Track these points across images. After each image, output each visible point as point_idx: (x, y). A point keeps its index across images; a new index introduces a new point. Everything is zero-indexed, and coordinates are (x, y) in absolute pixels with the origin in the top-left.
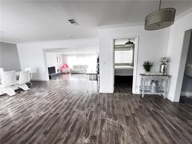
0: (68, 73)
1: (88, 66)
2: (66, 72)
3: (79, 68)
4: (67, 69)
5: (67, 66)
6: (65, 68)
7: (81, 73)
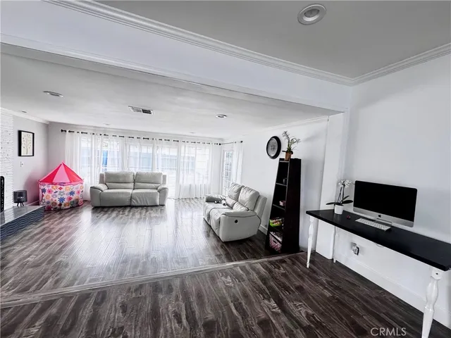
0: (75, 206)
1: (165, 177)
2: (66, 201)
3: (131, 185)
4: (75, 188)
5: (73, 177)
6: (63, 184)
7: (143, 204)
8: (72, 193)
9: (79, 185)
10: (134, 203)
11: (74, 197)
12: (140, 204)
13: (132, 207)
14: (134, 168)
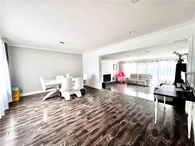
0: (124, 83)
2: (121, 81)
3: (138, 78)
5: (123, 75)
6: (121, 76)
7: (140, 84)
8: (123, 79)
9: (124, 77)
10: (138, 84)
11: (123, 80)
12: (139, 84)
13: (137, 85)
14: (140, 72)
